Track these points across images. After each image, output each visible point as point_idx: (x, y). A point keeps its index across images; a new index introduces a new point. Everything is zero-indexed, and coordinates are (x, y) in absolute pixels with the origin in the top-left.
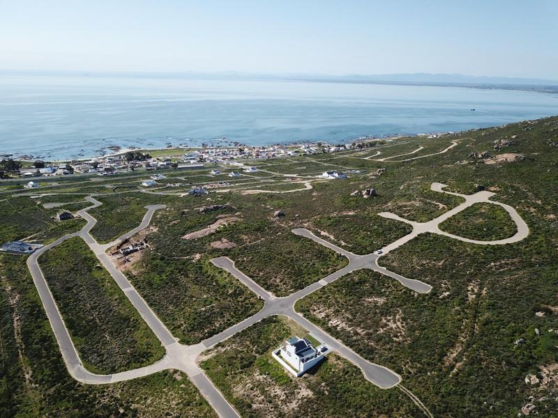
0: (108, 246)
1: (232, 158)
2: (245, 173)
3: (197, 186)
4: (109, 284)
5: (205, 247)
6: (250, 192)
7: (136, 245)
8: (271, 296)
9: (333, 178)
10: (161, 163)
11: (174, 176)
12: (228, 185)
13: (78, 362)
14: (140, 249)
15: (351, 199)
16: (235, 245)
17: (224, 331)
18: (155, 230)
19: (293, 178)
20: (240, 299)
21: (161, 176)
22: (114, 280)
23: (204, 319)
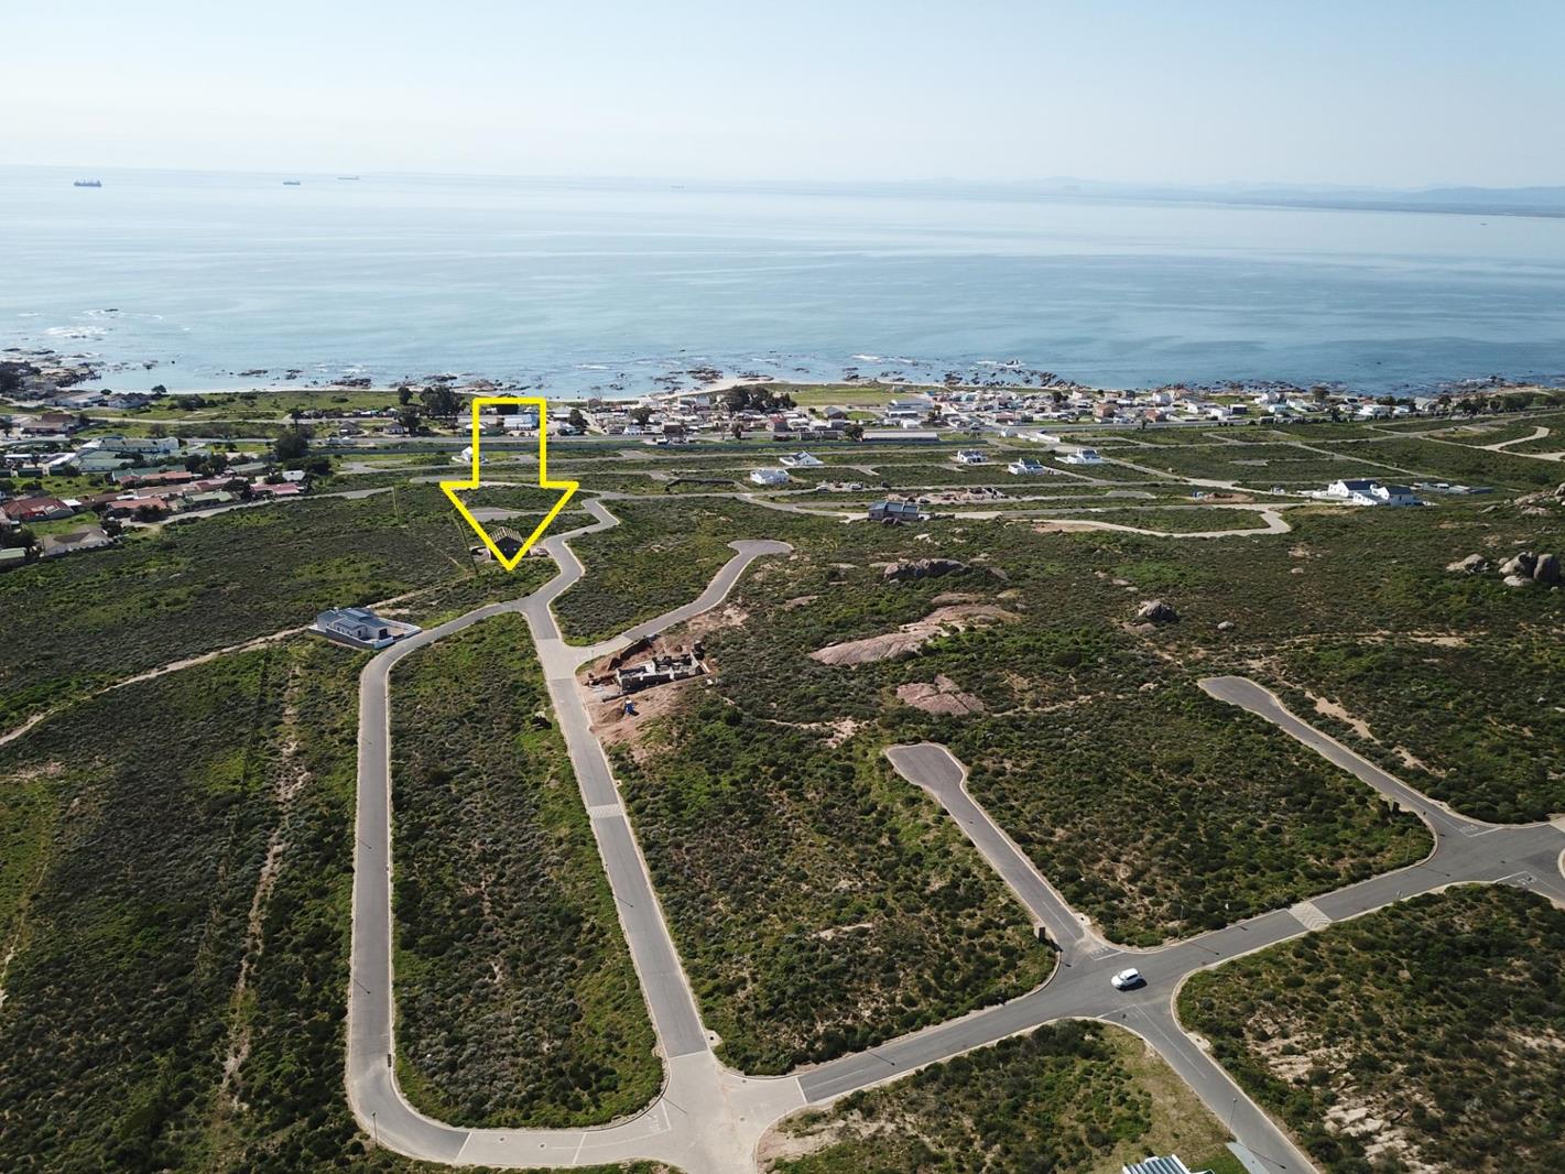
0: (589, 653)
1: (1028, 420)
2: (1060, 466)
3: (903, 493)
4: (554, 784)
5: (876, 699)
6: (1065, 525)
7: (669, 662)
8: (1088, 933)
9: (1368, 502)
10: (819, 423)
11: (846, 462)
12: (1000, 498)
13: (385, 1047)
14: (678, 677)
15: (1448, 583)
16: (979, 706)
17: (887, 1046)
18: (737, 618)
19: (1218, 493)
20: (967, 924)
21: (809, 460)
22: (572, 771)
23: (823, 976)
